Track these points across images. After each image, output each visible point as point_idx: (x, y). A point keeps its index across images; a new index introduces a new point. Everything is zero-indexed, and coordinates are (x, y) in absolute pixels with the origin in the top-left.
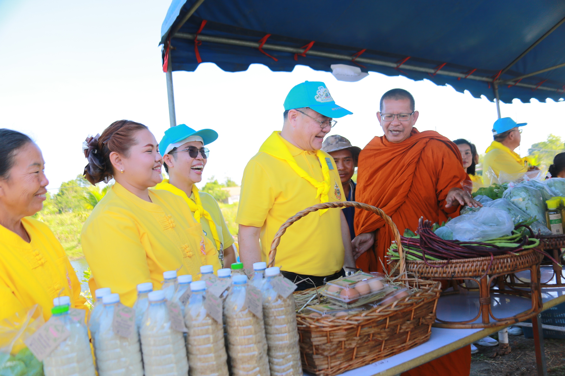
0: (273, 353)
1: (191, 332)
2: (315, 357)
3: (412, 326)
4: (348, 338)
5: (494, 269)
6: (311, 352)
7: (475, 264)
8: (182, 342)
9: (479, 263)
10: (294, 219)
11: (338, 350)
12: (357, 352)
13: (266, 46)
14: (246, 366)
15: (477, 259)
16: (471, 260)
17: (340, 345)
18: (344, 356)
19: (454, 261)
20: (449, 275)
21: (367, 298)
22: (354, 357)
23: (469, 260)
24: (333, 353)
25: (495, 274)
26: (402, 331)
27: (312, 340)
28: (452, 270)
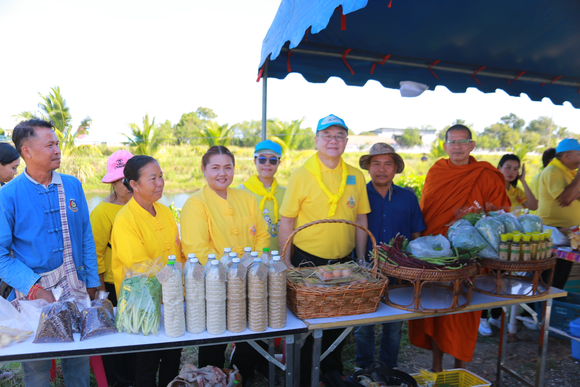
0: (270, 300)
1: (229, 282)
2: (298, 306)
3: (361, 301)
4: (316, 300)
5: (425, 277)
6: (296, 304)
7: (414, 272)
8: (224, 286)
9: (416, 272)
10: (302, 228)
11: (310, 305)
12: (322, 309)
13: (348, 56)
14: (254, 303)
15: (415, 269)
16: (412, 269)
17: (311, 303)
18: (314, 309)
19: (402, 267)
20: (398, 275)
21: (337, 279)
22: (320, 311)
23: (410, 268)
24: (307, 307)
25: (426, 280)
26: (354, 303)
27: (297, 297)
28: (400, 273)
